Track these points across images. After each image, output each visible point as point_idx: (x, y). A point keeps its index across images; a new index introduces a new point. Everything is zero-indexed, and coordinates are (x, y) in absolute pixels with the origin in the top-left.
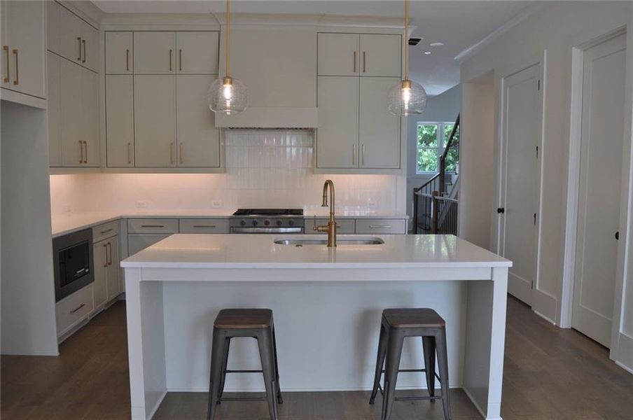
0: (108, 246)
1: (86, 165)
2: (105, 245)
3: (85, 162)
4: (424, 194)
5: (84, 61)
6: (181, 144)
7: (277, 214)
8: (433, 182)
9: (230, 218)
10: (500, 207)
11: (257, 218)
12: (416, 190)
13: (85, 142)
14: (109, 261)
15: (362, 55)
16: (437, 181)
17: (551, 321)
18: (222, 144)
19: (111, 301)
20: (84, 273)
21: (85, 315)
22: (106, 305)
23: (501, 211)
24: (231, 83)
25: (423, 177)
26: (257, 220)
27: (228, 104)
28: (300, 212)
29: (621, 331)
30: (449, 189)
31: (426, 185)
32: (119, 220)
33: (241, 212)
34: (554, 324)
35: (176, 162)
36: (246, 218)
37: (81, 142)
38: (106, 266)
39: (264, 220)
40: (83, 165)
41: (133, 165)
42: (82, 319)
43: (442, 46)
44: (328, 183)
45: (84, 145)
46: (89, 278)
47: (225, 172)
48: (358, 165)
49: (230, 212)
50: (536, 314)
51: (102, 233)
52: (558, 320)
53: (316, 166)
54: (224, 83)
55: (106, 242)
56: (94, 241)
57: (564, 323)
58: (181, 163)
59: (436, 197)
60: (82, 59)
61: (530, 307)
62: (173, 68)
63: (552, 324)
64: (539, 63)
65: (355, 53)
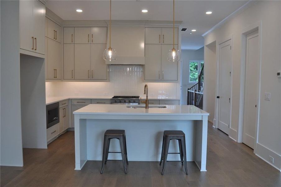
0: (64, 109)
1: (56, 78)
2: (63, 109)
3: (56, 77)
4: (191, 91)
5: (56, 39)
6: (92, 71)
7: (128, 98)
8: (195, 86)
9: (111, 99)
10: (218, 96)
12: (188, 89)
13: (56, 70)
14: (65, 115)
15: (162, 36)
16: (197, 85)
17: (235, 140)
18: (108, 70)
19: (65, 131)
20: (56, 119)
21: (56, 135)
23: (218, 97)
24: (111, 50)
25: (191, 84)
26: (121, 100)
27: (110, 58)
28: (138, 97)
29: (257, 142)
30: (202, 89)
31: (192, 87)
32: (69, 100)
33: (115, 97)
34: (236, 141)
35: (91, 77)
36: (117, 99)
37: (54, 70)
38: (63, 117)
39: (124, 100)
40: (55, 78)
41: (74, 78)
42: (54, 137)
43: (195, 31)
44: (146, 86)
45: (56, 71)
46: (57, 121)
47: (109, 82)
49: (111, 97)
50: (230, 138)
51: (63, 104)
52: (237, 140)
54: (109, 50)
55: (64, 108)
56: (60, 107)
57: (239, 141)
58: (92, 78)
59: (196, 92)
60: (55, 38)
61: (228, 135)
62: (90, 41)
63: (235, 141)
64: (231, 39)
65: (160, 35)
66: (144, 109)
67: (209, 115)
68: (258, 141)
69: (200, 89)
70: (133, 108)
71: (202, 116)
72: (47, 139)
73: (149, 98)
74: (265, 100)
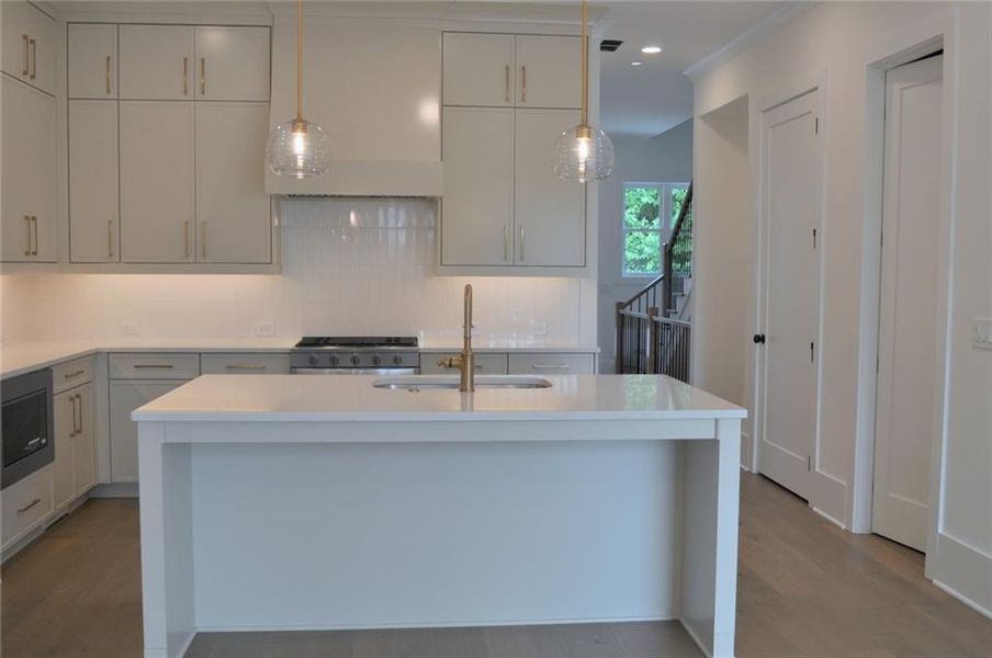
0: (77, 400)
1: (36, 258)
2: (72, 399)
3: (35, 253)
4: (635, 313)
5: (33, 77)
6: (204, 223)
7: (373, 345)
8: (651, 291)
9: (291, 352)
10: (758, 333)
11: (338, 352)
12: (620, 306)
13: (34, 219)
14: (78, 427)
15: (520, 71)
16: (660, 288)
17: (838, 523)
18: (276, 222)
19: (78, 499)
20: (40, 447)
21: (41, 518)
22: (71, 504)
23: (760, 339)
24: (304, 130)
25: (631, 282)
26: (336, 355)
27: (300, 163)
28: (411, 342)
29: (940, 531)
30: (680, 303)
31: (639, 296)
32: (95, 355)
33: (307, 343)
34: (844, 527)
35: (195, 254)
36: (319, 352)
37: (27, 218)
38: (72, 436)
39: (350, 356)
40: (31, 258)
41: (118, 258)
42: (29, 528)
43: (657, 54)
45: (32, 223)
46: (45, 454)
47: (280, 273)
48: (513, 262)
49: (290, 343)
50: (815, 513)
51: (67, 376)
52: (849, 522)
53: (440, 262)
54: (294, 130)
55: (73, 393)
56: (55, 390)
57: (858, 526)
58: (204, 256)
59: (655, 318)
60: (30, 73)
61: (807, 502)
62: (190, 90)
63: (840, 528)
64: (816, 89)
65: (507, 68)
66: (456, 393)
67: (745, 416)
68: (947, 525)
69: (669, 303)
70: (405, 391)
71: (716, 420)
72: (5, 539)
73: (476, 344)
74: (974, 347)
